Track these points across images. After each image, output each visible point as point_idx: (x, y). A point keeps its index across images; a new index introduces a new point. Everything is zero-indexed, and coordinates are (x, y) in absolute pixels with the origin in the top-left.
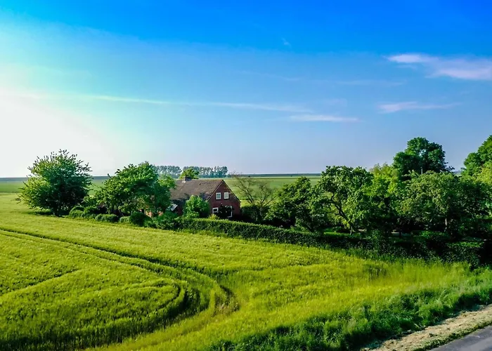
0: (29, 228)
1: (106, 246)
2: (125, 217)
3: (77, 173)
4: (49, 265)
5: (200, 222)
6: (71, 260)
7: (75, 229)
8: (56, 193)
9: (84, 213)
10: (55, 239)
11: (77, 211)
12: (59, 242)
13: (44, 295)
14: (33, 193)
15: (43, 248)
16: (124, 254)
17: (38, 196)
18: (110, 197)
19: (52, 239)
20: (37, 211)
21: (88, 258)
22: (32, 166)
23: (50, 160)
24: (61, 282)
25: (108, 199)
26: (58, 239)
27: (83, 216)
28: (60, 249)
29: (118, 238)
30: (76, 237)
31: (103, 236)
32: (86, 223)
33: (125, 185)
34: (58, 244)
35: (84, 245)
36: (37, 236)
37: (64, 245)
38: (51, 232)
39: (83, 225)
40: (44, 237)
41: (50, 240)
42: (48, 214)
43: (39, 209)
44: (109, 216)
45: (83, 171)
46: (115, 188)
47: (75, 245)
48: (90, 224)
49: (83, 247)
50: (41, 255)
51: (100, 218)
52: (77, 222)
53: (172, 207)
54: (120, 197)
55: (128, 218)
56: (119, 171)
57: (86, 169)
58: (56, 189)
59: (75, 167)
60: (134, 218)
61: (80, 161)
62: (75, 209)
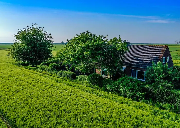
2: (83, 76)
3: (44, 39)
9: (49, 68)
11: (44, 66)
25: (69, 61)
27: (48, 71)
45: (48, 38)
46: (75, 51)
51: (61, 74)
54: (79, 59)
55: (86, 77)
56: (77, 36)
57: (50, 37)
58: (31, 49)
59: (43, 36)
60: (93, 79)
61: (46, 32)
62: (42, 65)
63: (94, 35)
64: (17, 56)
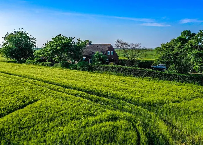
0: (4, 69)
1: (52, 81)
2: (57, 64)
3: (29, 41)
4: (15, 95)
5: (104, 67)
6: (31, 91)
7: (30, 70)
8: (18, 51)
9: (34, 61)
10: (19, 76)
11: (30, 60)
12: (21, 78)
13: (11, 133)
14: (6, 51)
15: (11, 82)
16: (66, 87)
17: (8, 52)
18: (49, 52)
19: (17, 76)
20: (8, 60)
21: (42, 90)
22: (4, 37)
23: (14, 34)
24: (26, 115)
25: (48, 54)
26: (20, 76)
27: (34, 63)
28: (23, 83)
29: (58, 76)
30: (32, 75)
31: (48, 74)
32: (36, 67)
33: (57, 45)
34: (21, 79)
35: (37, 80)
36: (7, 73)
37: (25, 80)
38: (16, 71)
39: (34, 68)
40: (12, 74)
41: (15, 76)
42: (14, 62)
43: (9, 59)
44: (48, 63)
45: (32, 40)
46: (51, 47)
47: (32, 80)
48: (38, 67)
49: (37, 82)
50: (9, 87)
51: (43, 64)
52: (30, 66)
53: (83, 58)
54: (55, 52)
55: (59, 64)
56: (53, 38)
57: (33, 39)
58: (18, 49)
59: (27, 38)
60: (63, 64)
61: (30, 35)
62: (29, 60)
63: (66, 37)
64: (7, 54)
